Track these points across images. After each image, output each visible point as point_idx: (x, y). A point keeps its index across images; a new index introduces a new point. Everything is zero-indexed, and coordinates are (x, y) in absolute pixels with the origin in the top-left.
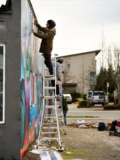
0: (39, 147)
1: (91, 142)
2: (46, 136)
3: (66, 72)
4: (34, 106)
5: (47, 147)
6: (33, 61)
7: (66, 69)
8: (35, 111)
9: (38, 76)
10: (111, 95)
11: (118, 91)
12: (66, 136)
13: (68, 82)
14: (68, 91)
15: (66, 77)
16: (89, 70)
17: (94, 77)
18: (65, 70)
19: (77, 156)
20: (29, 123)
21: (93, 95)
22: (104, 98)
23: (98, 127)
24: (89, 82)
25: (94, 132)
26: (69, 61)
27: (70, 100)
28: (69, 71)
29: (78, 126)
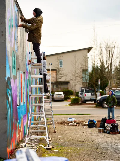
0: (27, 145)
1: (80, 140)
2: (36, 134)
3: (58, 70)
4: (23, 105)
5: (36, 145)
6: (20, 59)
7: (58, 66)
8: (23, 109)
9: (27, 74)
10: (103, 92)
11: (109, 88)
12: (55, 133)
13: (60, 80)
14: (61, 89)
15: (58, 75)
16: (81, 67)
17: (86, 74)
18: (57, 68)
19: (65, 154)
20: (17, 121)
21: (85, 93)
22: (96, 95)
23: (88, 124)
24: (81, 79)
25: (84, 130)
26: (62, 58)
27: (63, 98)
28: (61, 69)
29: (68, 123)
